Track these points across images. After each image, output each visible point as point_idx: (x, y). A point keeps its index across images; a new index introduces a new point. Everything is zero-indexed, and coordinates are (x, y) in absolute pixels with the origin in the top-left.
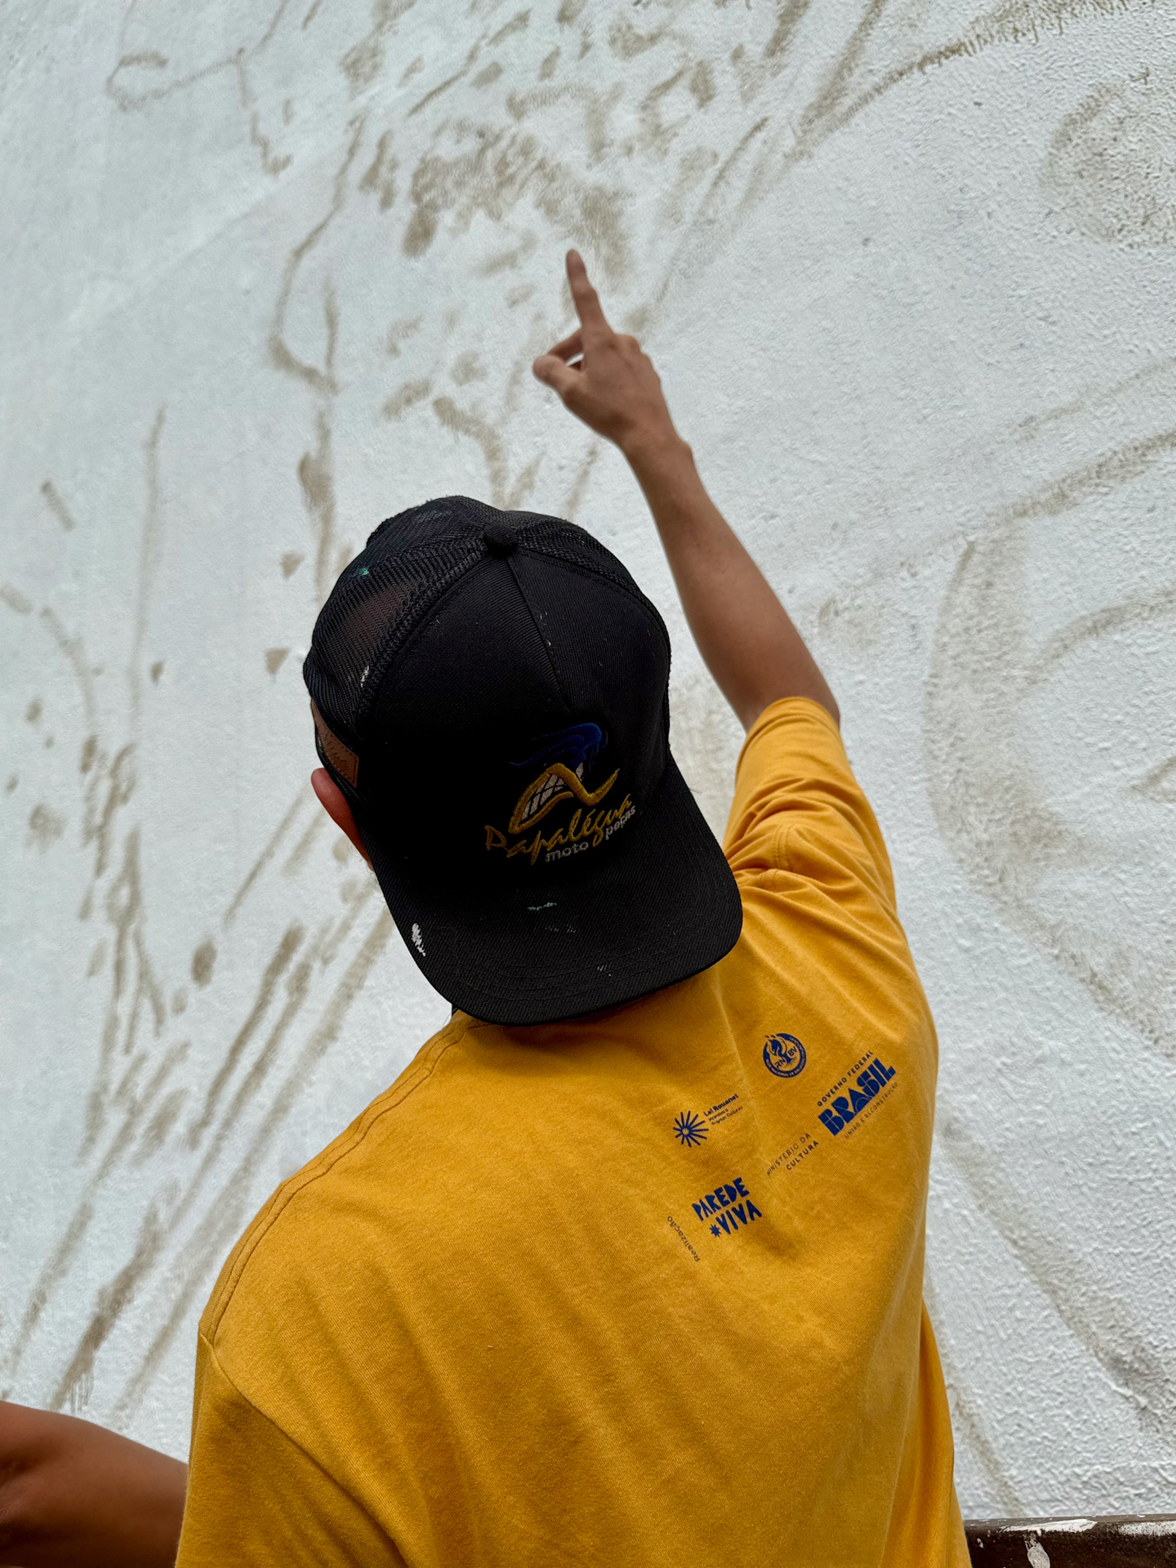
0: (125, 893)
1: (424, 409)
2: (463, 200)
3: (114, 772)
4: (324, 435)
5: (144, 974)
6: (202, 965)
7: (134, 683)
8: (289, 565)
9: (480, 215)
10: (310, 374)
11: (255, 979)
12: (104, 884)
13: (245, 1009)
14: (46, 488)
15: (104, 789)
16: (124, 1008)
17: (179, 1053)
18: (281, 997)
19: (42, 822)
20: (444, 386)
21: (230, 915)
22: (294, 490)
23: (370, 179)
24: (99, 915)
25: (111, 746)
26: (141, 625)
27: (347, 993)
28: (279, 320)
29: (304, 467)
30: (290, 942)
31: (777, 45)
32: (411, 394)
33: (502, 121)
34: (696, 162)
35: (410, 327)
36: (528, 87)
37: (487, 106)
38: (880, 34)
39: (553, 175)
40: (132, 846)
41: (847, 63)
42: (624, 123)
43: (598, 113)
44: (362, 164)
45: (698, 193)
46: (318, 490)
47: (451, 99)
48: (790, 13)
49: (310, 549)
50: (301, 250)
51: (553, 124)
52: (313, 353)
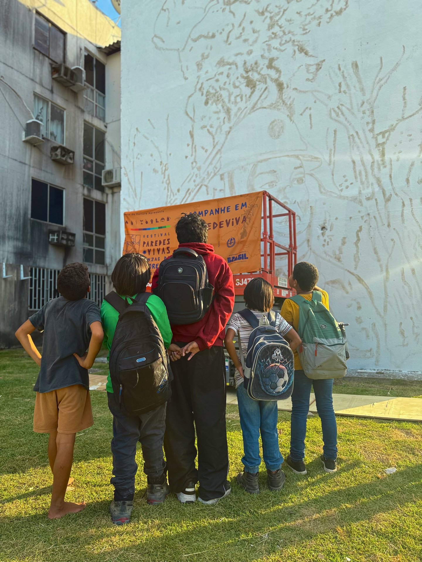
0: (168, 182)
1: (206, 129)
2: (212, 100)
3: (165, 166)
4: (193, 128)
5: (171, 191)
6: (178, 191)
7: (167, 155)
8: (188, 145)
9: (214, 104)
10: (191, 118)
11: (185, 193)
12: (165, 180)
13: (184, 196)
14: (149, 120)
15: (164, 168)
16: (169, 194)
17: (176, 199)
18: (188, 195)
19: (155, 171)
20: (208, 127)
21: (182, 186)
22: (189, 135)
23: (200, 89)
24: (165, 183)
25: (164, 162)
26: (168, 147)
27: (195, 195)
28: (186, 107)
29: (190, 132)
30: (189, 190)
31: (250, 97)
32: (204, 127)
33: (218, 90)
34: (239, 109)
35: (205, 117)
36: (222, 86)
37: (217, 86)
38: (260, 101)
39: (224, 102)
40: (169, 176)
41: (256, 104)
42: (232, 99)
43: (230, 95)
44: (199, 86)
45: (239, 114)
46: (192, 136)
47: (212, 82)
48: (252, 93)
49: (191, 144)
50: (190, 97)
51: (224, 94)
52: (191, 115)
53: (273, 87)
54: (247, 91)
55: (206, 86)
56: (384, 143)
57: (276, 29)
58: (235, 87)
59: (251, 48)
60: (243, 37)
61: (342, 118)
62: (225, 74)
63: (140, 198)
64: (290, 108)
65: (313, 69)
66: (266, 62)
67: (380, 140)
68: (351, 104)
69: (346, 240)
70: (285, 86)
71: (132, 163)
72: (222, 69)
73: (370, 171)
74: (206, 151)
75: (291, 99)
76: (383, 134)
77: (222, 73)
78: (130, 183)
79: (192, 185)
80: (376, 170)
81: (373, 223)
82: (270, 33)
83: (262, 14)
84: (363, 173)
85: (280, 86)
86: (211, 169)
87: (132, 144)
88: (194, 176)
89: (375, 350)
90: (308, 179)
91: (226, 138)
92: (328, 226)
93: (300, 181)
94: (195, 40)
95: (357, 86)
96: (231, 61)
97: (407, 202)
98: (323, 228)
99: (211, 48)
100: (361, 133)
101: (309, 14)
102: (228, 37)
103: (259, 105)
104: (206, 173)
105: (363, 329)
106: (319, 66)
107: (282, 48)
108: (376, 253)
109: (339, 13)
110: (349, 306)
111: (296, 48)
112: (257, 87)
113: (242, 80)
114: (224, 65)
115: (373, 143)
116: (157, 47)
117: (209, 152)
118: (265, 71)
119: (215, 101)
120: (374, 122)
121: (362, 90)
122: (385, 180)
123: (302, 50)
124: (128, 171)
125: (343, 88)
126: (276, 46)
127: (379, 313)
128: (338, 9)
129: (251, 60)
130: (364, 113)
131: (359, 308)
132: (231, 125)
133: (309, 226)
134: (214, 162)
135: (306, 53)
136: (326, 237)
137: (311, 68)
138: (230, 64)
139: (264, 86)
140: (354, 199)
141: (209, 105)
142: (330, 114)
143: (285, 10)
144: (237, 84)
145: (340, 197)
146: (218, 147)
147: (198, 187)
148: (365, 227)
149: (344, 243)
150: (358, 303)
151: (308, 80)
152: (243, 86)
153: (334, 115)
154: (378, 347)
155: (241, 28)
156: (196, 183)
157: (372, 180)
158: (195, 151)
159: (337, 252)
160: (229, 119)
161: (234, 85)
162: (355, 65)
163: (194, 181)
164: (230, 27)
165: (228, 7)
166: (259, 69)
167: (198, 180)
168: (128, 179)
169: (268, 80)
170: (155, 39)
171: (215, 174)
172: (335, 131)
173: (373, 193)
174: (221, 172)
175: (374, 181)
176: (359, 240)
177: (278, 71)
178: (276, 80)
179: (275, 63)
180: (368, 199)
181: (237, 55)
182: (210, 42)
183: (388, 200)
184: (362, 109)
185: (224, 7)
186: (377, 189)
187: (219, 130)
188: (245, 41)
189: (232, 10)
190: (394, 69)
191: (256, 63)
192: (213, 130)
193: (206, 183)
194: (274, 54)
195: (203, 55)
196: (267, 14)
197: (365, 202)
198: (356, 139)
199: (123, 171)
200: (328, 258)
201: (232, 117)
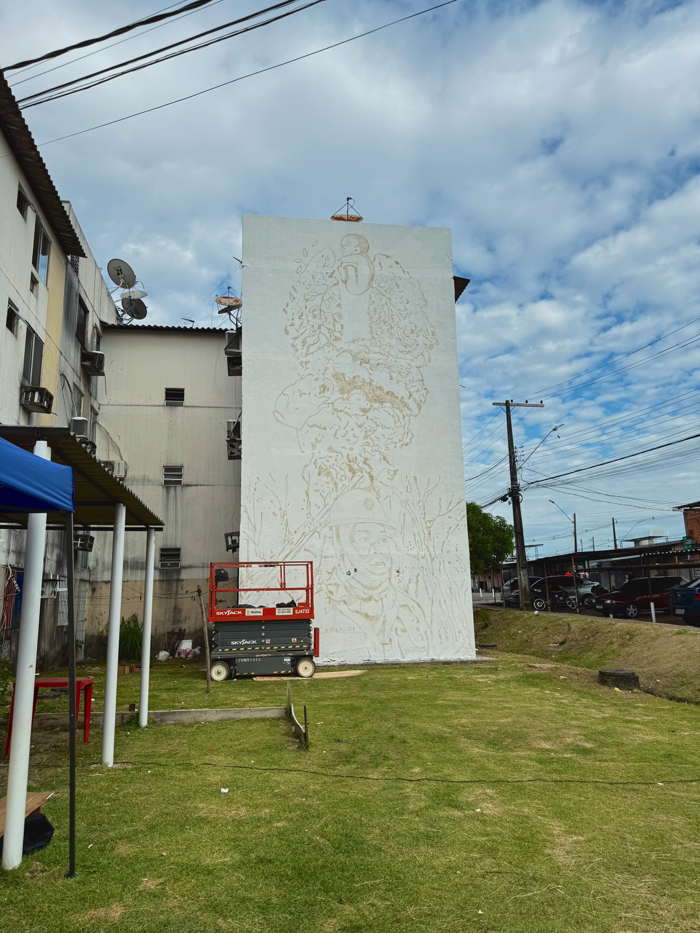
0: (286, 524)
1: (318, 493)
4: (308, 490)
5: (289, 531)
6: (295, 532)
7: (286, 504)
8: (304, 501)
9: (325, 476)
10: (307, 482)
11: (301, 535)
13: (300, 537)
14: (269, 474)
15: (283, 513)
16: (287, 533)
17: (293, 538)
18: (303, 537)
19: (275, 514)
20: (321, 492)
21: (298, 529)
22: (305, 494)
23: (314, 463)
24: (283, 525)
25: (283, 509)
26: (286, 499)
27: (309, 538)
28: (303, 473)
29: (306, 491)
30: (304, 533)
31: (351, 479)
32: (317, 491)
33: (329, 467)
34: (344, 485)
35: (318, 484)
36: (331, 465)
37: (327, 464)
38: (358, 484)
39: (333, 477)
40: (287, 520)
41: (356, 484)
42: (339, 476)
43: (337, 474)
44: (313, 460)
45: (343, 488)
46: (307, 495)
47: (324, 460)
48: (353, 477)
49: (307, 500)
50: (306, 466)
51: (333, 472)
52: (307, 480)
53: (367, 476)
54: (350, 475)
55: (319, 462)
56: (430, 527)
57: (369, 440)
58: (341, 469)
59: (352, 446)
60: (347, 438)
61: (408, 508)
62: (334, 458)
63: (260, 533)
64: (378, 493)
65: (392, 473)
66: (363, 459)
67: (429, 525)
68: (413, 500)
69: (411, 581)
70: (375, 478)
71: (252, 504)
72: (331, 454)
73: (423, 541)
74: (319, 508)
75: (379, 488)
76: (430, 521)
77: (332, 457)
78: (249, 519)
79: (307, 530)
80: (426, 541)
81: (425, 572)
82: (365, 441)
83: (360, 427)
84: (420, 542)
85: (372, 477)
86: (322, 521)
87: (252, 489)
88: (309, 525)
89: (426, 647)
90: (388, 539)
91: (334, 503)
92: (401, 571)
93: (384, 540)
94: (311, 427)
95: (416, 490)
96: (338, 451)
97: (442, 563)
98: (398, 571)
99: (323, 436)
100: (418, 518)
101: (389, 438)
102: (336, 434)
103: (357, 486)
104: (319, 523)
105: (420, 634)
106: (395, 472)
107: (373, 454)
108: (427, 590)
109: (407, 444)
110: (413, 621)
111: (382, 457)
112: (357, 474)
113: (346, 466)
114: (333, 452)
115: (424, 525)
116: (277, 420)
117: (321, 509)
118: (362, 465)
119: (325, 474)
120: (425, 514)
121: (419, 494)
122: (431, 548)
123: (385, 459)
124: (248, 509)
125: (409, 490)
126: (370, 451)
127: (428, 625)
128: (406, 443)
129: (353, 454)
130: (420, 507)
131: (418, 622)
132: (338, 494)
133: (390, 570)
134: (325, 516)
135: (388, 462)
136: (400, 578)
137: (390, 472)
138: (338, 453)
139: (361, 475)
140: (415, 557)
141: (321, 476)
142: (402, 503)
143: (374, 431)
144: (343, 468)
145: (408, 554)
146: (328, 507)
147: (312, 532)
148: (421, 574)
149: (410, 582)
150: (418, 619)
151: (388, 478)
152: (347, 470)
153: (403, 504)
154: (428, 645)
155: (345, 430)
156: (311, 529)
157: (424, 547)
158: (310, 506)
159: (406, 588)
160: (337, 490)
161: (340, 467)
162: (415, 479)
163: (309, 528)
164: (337, 428)
165: (336, 413)
166: (358, 462)
167: (312, 528)
168: (248, 516)
169: (364, 471)
170: (275, 412)
171: (326, 525)
172: (404, 514)
173: (425, 555)
174: (330, 525)
175: (426, 548)
176: (418, 581)
177: (370, 467)
178: (369, 473)
179: (368, 462)
180: (423, 558)
181: (342, 448)
182: (323, 432)
183: (433, 560)
184: (419, 505)
185: (333, 411)
186: (427, 553)
187: (329, 495)
188: (348, 440)
189: (339, 416)
190: (435, 487)
191: (356, 458)
192: (324, 495)
193: (319, 531)
194: (368, 456)
195: (316, 439)
196: (363, 428)
197: (421, 559)
198: (416, 521)
199: (242, 509)
200: (401, 591)
201: (339, 489)
